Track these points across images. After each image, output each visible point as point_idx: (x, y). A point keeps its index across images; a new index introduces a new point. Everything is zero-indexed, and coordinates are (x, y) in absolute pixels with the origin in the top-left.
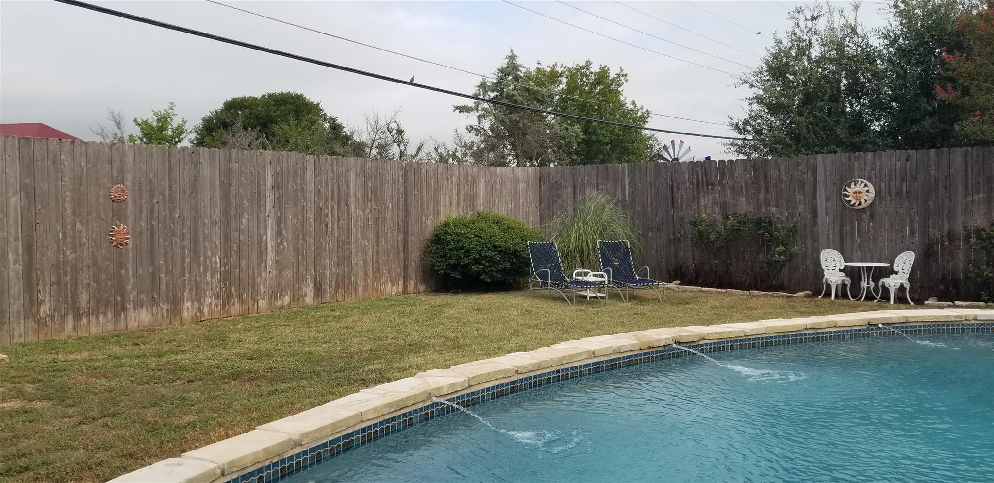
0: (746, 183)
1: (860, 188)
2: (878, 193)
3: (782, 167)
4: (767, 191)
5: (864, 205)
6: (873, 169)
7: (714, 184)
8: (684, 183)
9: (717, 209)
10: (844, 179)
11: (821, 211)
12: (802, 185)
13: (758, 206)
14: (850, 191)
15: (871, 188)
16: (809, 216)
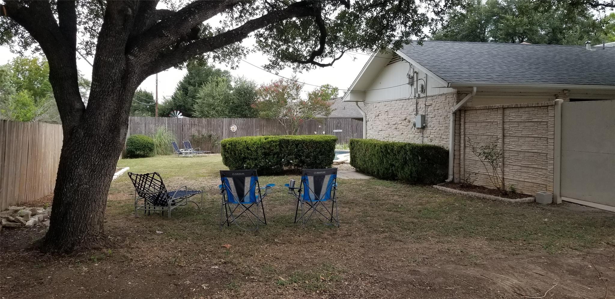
0: (205, 125)
1: (233, 127)
2: (237, 128)
3: (215, 121)
4: (211, 127)
5: (234, 131)
6: (237, 122)
7: (196, 125)
8: (187, 124)
9: (197, 132)
10: (230, 125)
11: (224, 133)
12: (220, 126)
13: (208, 131)
14: (231, 128)
15: (236, 128)
16: (221, 134)
